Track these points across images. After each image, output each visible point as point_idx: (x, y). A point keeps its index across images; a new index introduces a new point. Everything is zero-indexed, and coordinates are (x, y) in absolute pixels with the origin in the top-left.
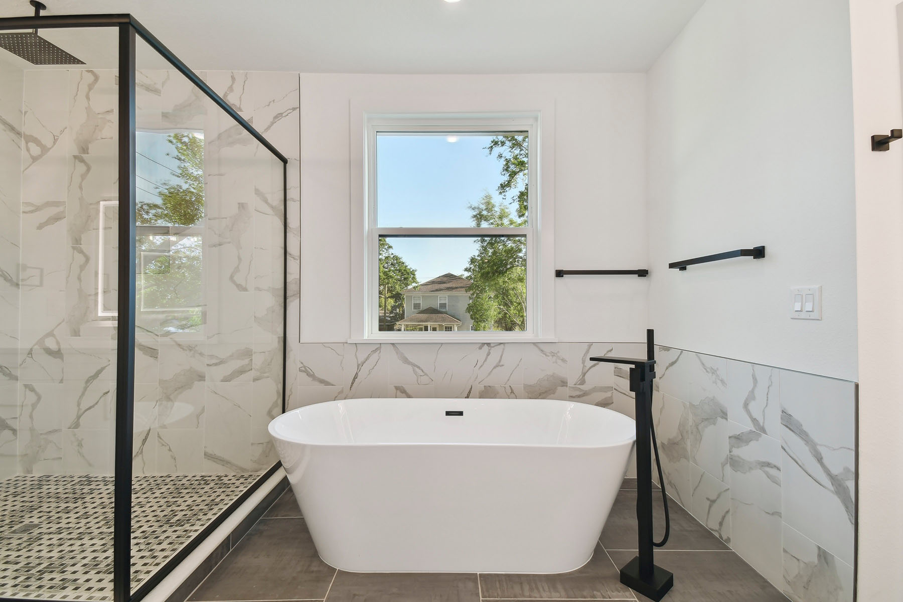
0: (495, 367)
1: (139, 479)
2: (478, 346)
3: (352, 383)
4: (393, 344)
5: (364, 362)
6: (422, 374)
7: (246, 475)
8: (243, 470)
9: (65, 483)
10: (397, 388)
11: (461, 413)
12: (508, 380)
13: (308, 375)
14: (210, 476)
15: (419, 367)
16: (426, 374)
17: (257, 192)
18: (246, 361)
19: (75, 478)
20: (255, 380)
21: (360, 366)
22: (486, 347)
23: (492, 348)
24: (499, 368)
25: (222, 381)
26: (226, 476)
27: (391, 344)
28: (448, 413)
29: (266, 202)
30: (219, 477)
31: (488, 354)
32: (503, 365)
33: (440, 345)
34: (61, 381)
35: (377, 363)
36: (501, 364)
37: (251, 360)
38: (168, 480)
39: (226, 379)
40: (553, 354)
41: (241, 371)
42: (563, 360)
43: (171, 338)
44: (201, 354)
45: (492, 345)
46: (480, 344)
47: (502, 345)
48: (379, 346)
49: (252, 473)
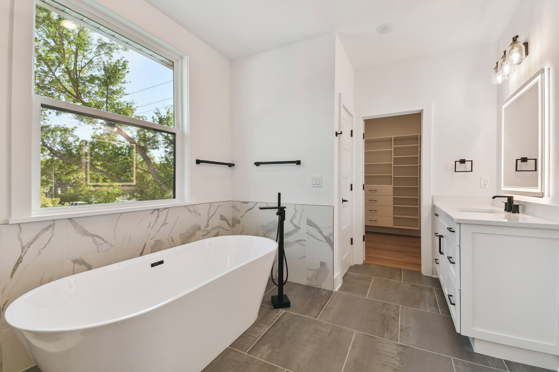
0: (162, 226)
2: (151, 212)
3: (14, 270)
4: (70, 219)
5: (32, 243)
6: (100, 241)
10: (75, 261)
11: (161, 262)
12: (170, 233)
15: (99, 237)
16: (106, 242)
21: (24, 249)
22: (156, 212)
23: (161, 212)
24: (164, 226)
27: (67, 219)
31: (158, 217)
32: (167, 223)
33: (121, 214)
35: (49, 241)
36: (166, 223)
40: (195, 212)
42: (200, 215)
45: (160, 210)
46: (152, 210)
47: (167, 209)
48: (52, 222)
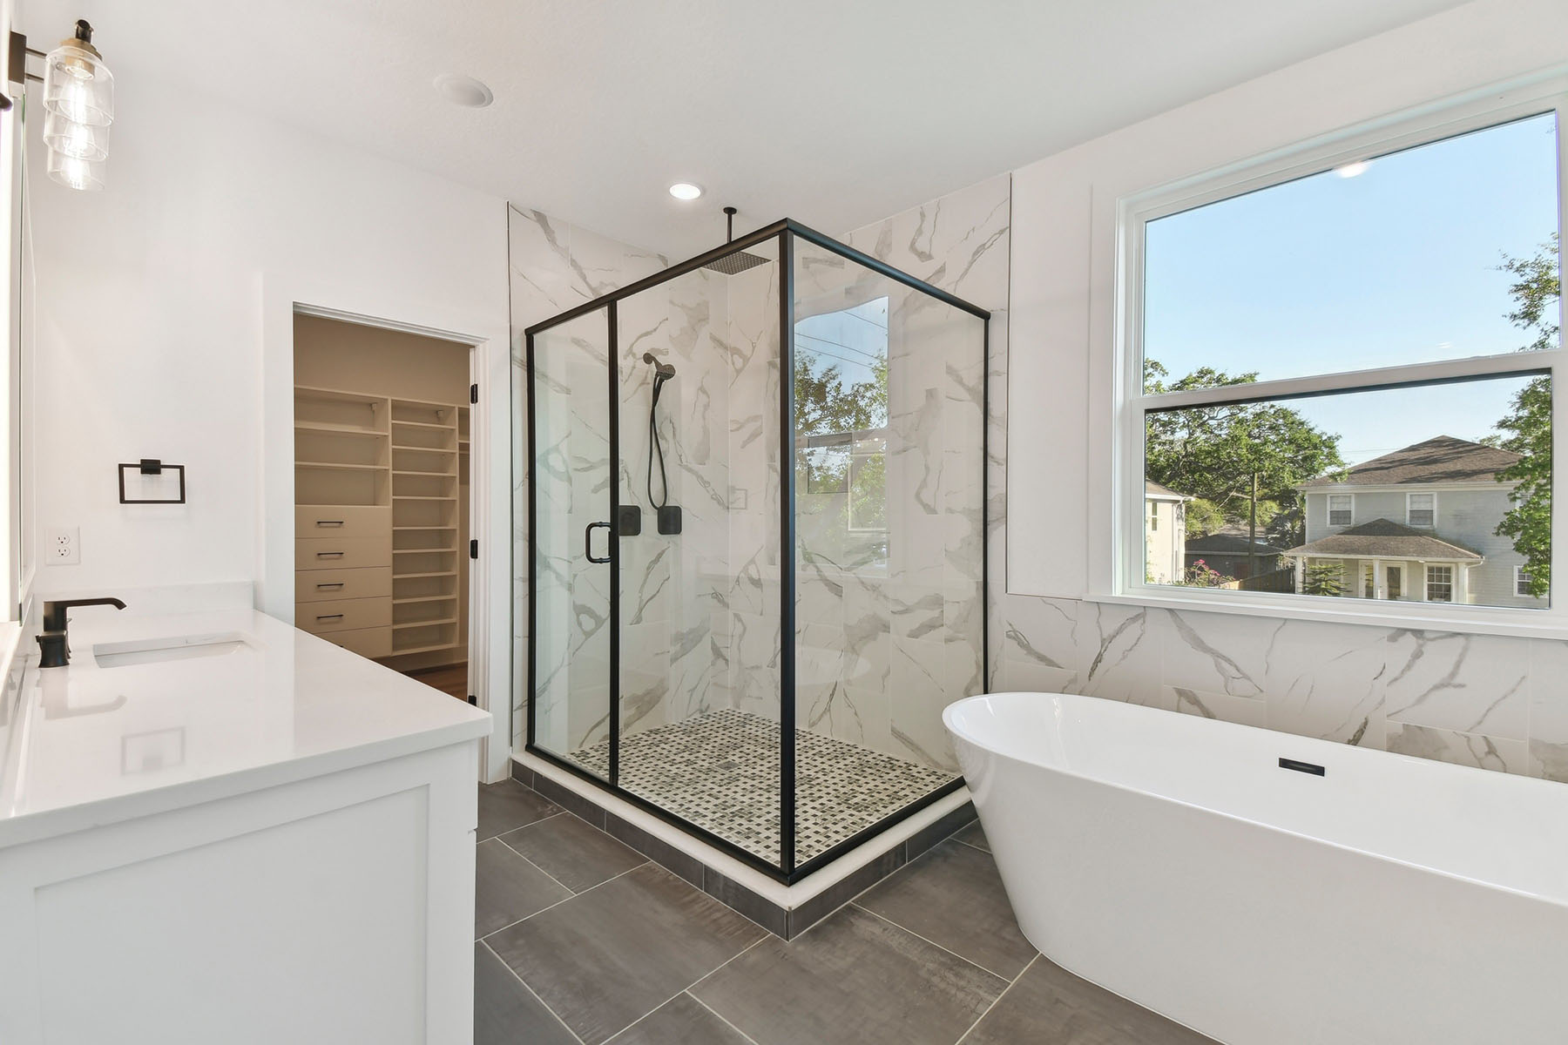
0: (1436, 687)
1: (826, 741)
2: (1387, 633)
3: (1093, 670)
4: (1170, 610)
5: (1114, 636)
6: (1234, 672)
7: (940, 773)
8: (937, 764)
9: (764, 726)
10: (1180, 693)
11: (1319, 771)
12: (1480, 723)
13: (1021, 644)
14: (898, 761)
15: (1229, 661)
16: (1246, 677)
17: (950, 370)
18: (936, 613)
19: (772, 724)
20: (948, 640)
21: (1106, 642)
22: (1410, 642)
23: (1429, 642)
24: (1450, 691)
25: (909, 636)
26: (916, 767)
27: (1166, 609)
28: (1285, 763)
29: (961, 382)
30: (908, 765)
31: (1417, 655)
32: (1463, 686)
33: (1283, 622)
34: (761, 614)
35: (1138, 641)
36: (1458, 680)
37: (942, 611)
38: (854, 751)
39: (914, 634)
41: (931, 626)
43: (854, 574)
44: (885, 597)
45: (1427, 635)
46: (1394, 631)
47: (1460, 639)
48: (1142, 610)
49: (947, 773)
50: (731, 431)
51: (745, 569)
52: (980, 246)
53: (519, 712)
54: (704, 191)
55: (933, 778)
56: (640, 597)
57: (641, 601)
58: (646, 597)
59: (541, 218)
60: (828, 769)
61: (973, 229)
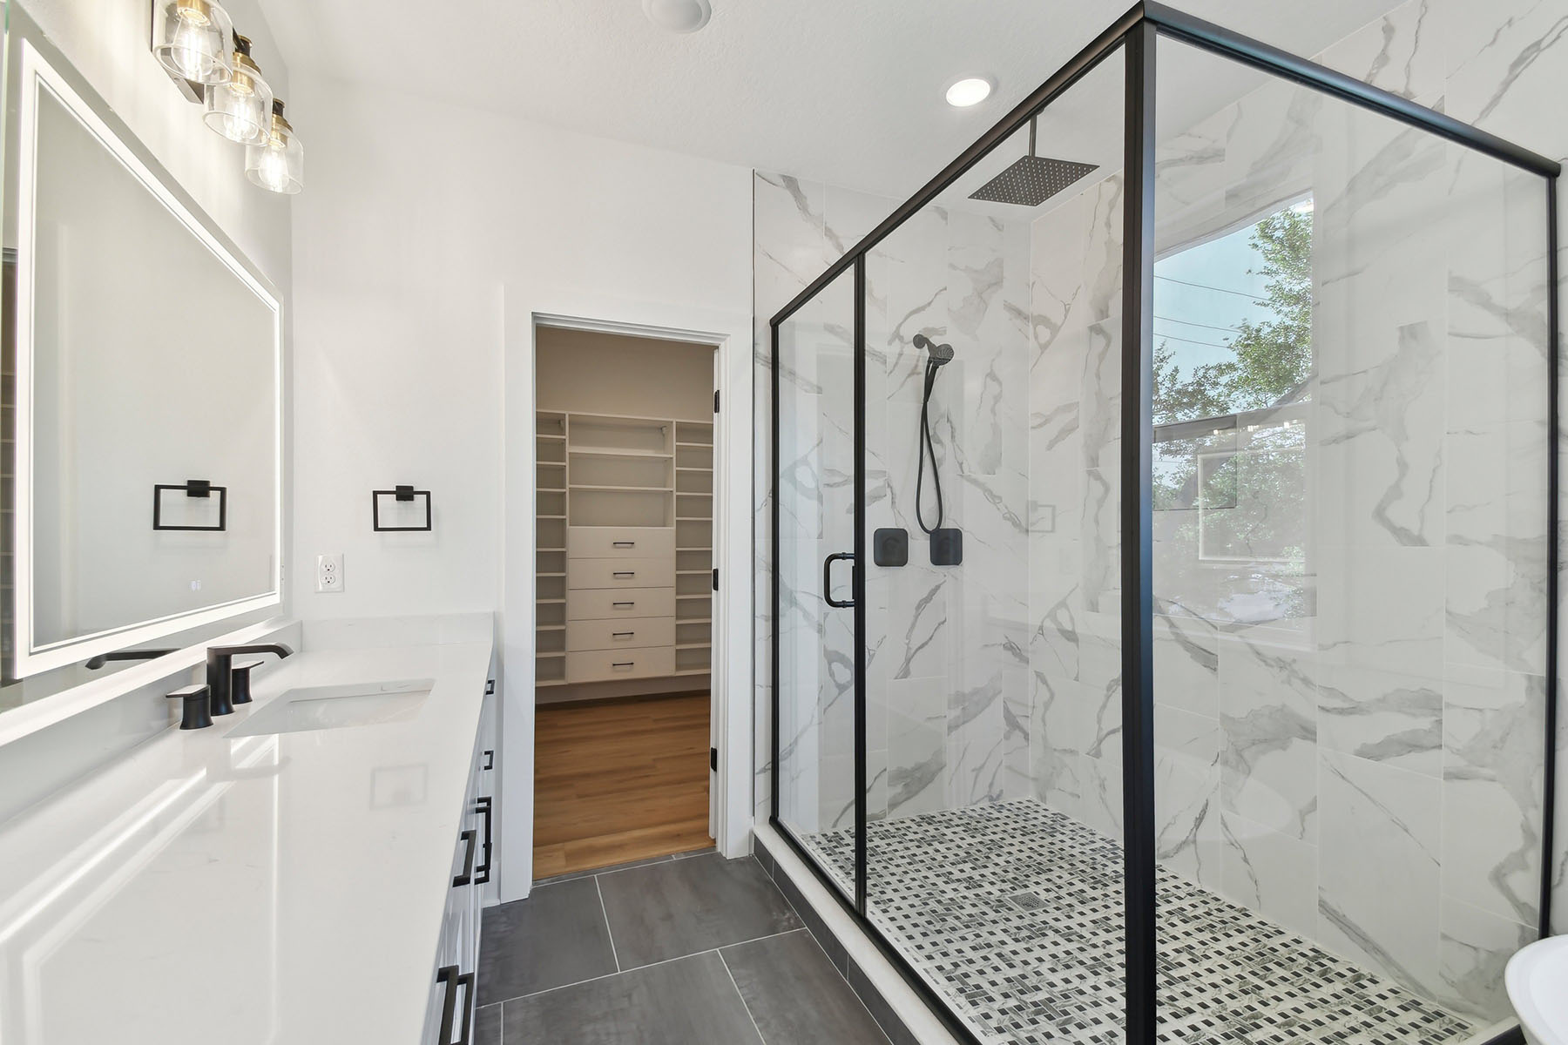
1: (1190, 890)
7: (1429, 1006)
8: (1420, 989)
14: (1334, 961)
17: (1458, 285)
18: (1425, 723)
19: (1097, 838)
20: (1451, 776)
25: (1360, 753)
26: (1375, 982)
29: (1486, 303)
30: (1358, 977)
34: (1076, 679)
37: (1440, 722)
38: (1244, 922)
39: (1367, 753)
41: (1411, 745)
43: (1241, 637)
44: (1306, 681)
49: (1443, 1010)
50: (1032, 428)
51: (1052, 615)
52: (1533, 46)
53: (762, 775)
54: (995, 88)
55: (1414, 1016)
56: (908, 644)
57: (909, 648)
58: (915, 644)
59: (791, 183)
60: (1199, 950)
61: (1510, 22)
